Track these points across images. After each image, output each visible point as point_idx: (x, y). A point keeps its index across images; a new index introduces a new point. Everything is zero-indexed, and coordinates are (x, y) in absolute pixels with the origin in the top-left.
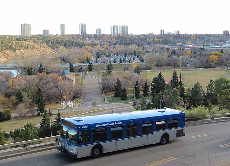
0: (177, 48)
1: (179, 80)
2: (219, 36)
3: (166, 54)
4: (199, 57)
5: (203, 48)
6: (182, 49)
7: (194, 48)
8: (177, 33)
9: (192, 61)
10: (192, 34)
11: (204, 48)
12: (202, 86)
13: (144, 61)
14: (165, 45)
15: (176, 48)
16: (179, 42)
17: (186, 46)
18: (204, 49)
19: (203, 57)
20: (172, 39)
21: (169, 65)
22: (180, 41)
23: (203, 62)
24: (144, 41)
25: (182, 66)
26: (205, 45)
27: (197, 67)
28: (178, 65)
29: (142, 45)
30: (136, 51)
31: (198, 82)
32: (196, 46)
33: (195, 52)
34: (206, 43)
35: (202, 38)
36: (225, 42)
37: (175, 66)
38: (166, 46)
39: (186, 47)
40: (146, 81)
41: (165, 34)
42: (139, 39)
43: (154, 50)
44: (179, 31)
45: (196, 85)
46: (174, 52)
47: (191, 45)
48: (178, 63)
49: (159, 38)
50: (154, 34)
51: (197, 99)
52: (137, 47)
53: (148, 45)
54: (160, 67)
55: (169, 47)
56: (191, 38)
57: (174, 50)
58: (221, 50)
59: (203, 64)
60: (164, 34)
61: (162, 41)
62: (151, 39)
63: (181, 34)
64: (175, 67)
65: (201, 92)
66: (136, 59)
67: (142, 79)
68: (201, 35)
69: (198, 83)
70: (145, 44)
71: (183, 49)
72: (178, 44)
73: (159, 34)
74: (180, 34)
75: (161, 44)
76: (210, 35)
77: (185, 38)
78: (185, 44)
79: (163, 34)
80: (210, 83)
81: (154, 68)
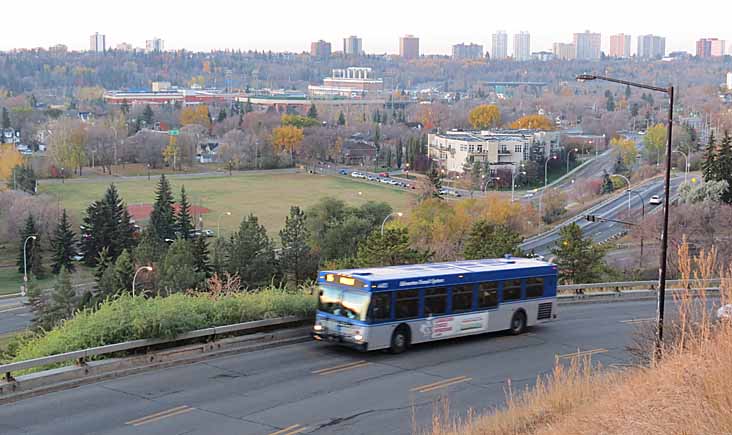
0: (156, 100)
1: (178, 210)
2: (296, 62)
3: (119, 121)
4: (239, 131)
5: (246, 100)
6: (173, 103)
7: (214, 101)
8: (152, 49)
9: (212, 146)
10: (205, 52)
11: (252, 100)
12: (266, 228)
13: (42, 147)
14: (111, 89)
15: (151, 100)
16: (159, 79)
17: (185, 92)
18: (249, 103)
19: (250, 132)
20: (136, 69)
21: (133, 159)
22: (164, 75)
23: (252, 150)
24: (33, 74)
25: (178, 164)
26: (253, 89)
27: (231, 168)
28: (166, 159)
29: (28, 87)
30: (9, 110)
31: (254, 215)
32: (220, 93)
33: (222, 116)
34: (256, 82)
35: (241, 67)
36: (321, 83)
37: (154, 163)
38: (116, 95)
39: (188, 98)
40: (65, 216)
41: (110, 50)
42: (14, 66)
43: (73, 106)
44: (157, 43)
45: (245, 226)
46: (148, 114)
47: (203, 89)
48: (164, 154)
49: (87, 66)
50: (70, 50)
51: (250, 273)
52: (9, 95)
53: (48, 90)
54: (101, 168)
55: (128, 96)
56: (202, 67)
57: (148, 106)
58: (308, 108)
59: (253, 157)
60: (107, 49)
61: (99, 74)
62: (59, 70)
63: (166, 52)
64: (154, 168)
65: (263, 250)
66: (10, 141)
67: (44, 210)
68: (237, 57)
69: (254, 220)
70: (36, 83)
71: (178, 105)
72: (156, 86)
73: (88, 48)
74: (163, 51)
75: (97, 86)
76: (268, 57)
77: (180, 67)
78: (182, 86)
79: (100, 49)
80: (290, 218)
81: (78, 170)
